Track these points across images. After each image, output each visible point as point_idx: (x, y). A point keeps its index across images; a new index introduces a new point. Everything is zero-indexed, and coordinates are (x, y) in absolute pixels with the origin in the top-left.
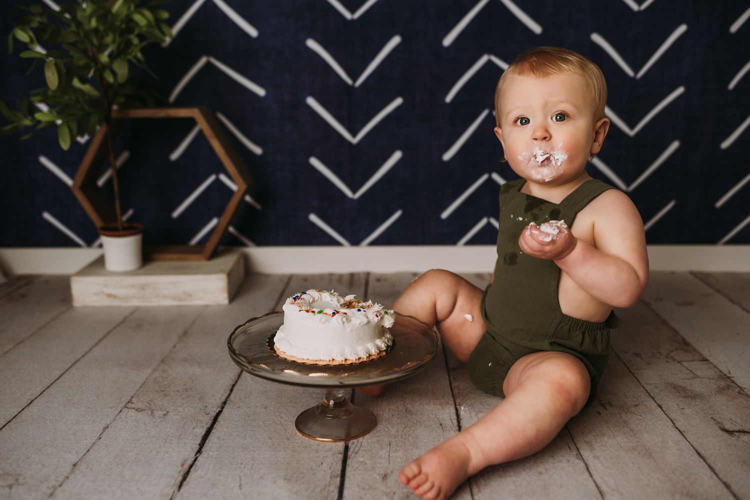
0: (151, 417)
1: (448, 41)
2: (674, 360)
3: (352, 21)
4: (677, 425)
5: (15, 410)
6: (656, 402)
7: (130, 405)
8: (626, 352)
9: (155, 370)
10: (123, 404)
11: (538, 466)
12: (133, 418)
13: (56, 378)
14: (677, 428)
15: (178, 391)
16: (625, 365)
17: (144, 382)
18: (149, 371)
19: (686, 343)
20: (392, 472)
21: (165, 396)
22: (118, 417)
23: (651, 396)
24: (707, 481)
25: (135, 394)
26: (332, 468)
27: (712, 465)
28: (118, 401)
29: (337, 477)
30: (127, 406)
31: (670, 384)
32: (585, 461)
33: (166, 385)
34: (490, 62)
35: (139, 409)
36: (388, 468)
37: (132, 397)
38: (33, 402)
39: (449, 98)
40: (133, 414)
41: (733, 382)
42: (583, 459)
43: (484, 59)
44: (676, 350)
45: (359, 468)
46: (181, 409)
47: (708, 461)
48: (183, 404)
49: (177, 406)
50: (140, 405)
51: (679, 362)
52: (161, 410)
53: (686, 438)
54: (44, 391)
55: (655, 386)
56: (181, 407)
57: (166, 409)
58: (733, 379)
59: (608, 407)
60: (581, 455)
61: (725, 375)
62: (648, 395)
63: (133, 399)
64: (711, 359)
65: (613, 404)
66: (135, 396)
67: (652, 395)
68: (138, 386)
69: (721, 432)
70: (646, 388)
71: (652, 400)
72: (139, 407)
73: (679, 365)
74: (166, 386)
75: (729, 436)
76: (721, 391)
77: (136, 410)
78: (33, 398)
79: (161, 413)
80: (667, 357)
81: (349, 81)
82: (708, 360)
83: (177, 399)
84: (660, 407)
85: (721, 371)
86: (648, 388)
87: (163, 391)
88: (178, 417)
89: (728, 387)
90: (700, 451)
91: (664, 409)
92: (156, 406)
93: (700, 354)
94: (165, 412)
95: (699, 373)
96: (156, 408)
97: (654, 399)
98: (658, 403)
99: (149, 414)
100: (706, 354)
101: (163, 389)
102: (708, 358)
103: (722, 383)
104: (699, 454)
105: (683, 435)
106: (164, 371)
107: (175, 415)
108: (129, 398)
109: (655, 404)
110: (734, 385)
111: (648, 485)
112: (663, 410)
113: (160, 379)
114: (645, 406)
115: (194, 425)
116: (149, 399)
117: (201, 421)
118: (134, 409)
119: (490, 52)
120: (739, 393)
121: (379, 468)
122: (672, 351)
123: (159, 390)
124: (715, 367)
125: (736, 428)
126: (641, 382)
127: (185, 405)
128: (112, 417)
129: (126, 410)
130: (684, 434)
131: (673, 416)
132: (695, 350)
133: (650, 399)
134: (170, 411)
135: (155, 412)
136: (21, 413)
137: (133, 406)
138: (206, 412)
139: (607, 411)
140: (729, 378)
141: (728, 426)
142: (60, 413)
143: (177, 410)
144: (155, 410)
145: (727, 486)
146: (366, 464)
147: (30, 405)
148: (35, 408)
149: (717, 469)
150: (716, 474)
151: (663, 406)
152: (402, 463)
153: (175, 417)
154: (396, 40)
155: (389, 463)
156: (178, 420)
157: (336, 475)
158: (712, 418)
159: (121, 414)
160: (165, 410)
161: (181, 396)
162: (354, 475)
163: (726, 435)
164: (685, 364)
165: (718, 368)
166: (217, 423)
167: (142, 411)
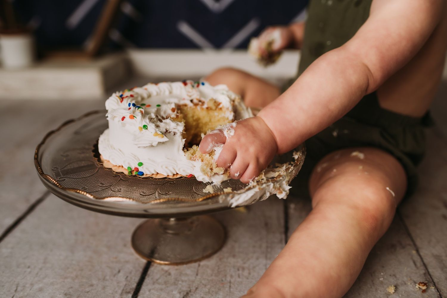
11: (376, 290)
20: (197, 288)
26: (129, 278)
29: (129, 292)
32: (437, 285)
36: (193, 282)
42: (433, 281)
45: (160, 281)
60: (430, 275)
121: (183, 281)
146: (170, 274)
152: (212, 275)
155: (197, 275)
157: (128, 290)
162: (150, 291)
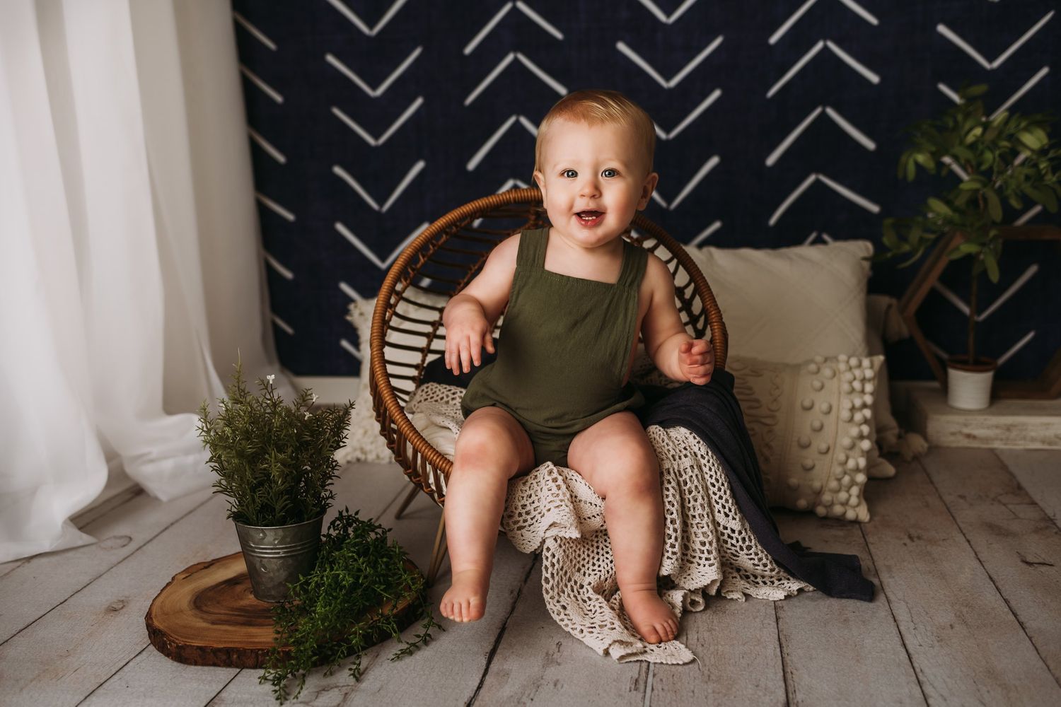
1: (771, 160)
2: (1000, 502)
3: (667, 141)
4: (979, 556)
6: (965, 537)
8: (950, 494)
14: (979, 559)
16: (946, 505)
19: (1020, 487)
23: (963, 533)
24: (990, 597)
27: (1000, 587)
34: (817, 182)
39: (773, 221)
41: (1055, 524)
43: (812, 178)
44: (1007, 493)
47: (997, 584)
51: (1004, 505)
53: (983, 566)
58: (1055, 521)
59: (915, 539)
61: (1049, 517)
62: (959, 531)
64: (1041, 504)
65: (922, 537)
67: (964, 531)
69: (1021, 564)
73: (1003, 507)
75: (1028, 567)
76: (1037, 531)
80: (993, 500)
81: (664, 204)
82: (1036, 504)
84: (968, 541)
85: (1046, 514)
86: (962, 526)
89: (1047, 528)
90: (995, 577)
91: (972, 543)
93: (1030, 498)
95: (1021, 515)
98: (968, 538)
100: (1037, 498)
102: (1038, 502)
103: (1042, 525)
104: (991, 578)
105: (982, 564)
109: (964, 539)
110: (1054, 526)
111: (933, 598)
112: (970, 545)
114: (954, 540)
119: (817, 171)
120: (1056, 533)
122: (1001, 495)
124: (1042, 510)
125: (1037, 561)
126: (958, 520)
130: (984, 563)
131: (978, 549)
132: (1027, 494)
133: (962, 535)
139: (914, 544)
140: (1052, 520)
141: (1030, 559)
145: (1006, 601)
149: (1003, 590)
150: (1000, 593)
151: (971, 541)
154: (714, 161)
158: (1017, 552)
163: (1024, 566)
164: (1010, 506)
165: (1044, 511)
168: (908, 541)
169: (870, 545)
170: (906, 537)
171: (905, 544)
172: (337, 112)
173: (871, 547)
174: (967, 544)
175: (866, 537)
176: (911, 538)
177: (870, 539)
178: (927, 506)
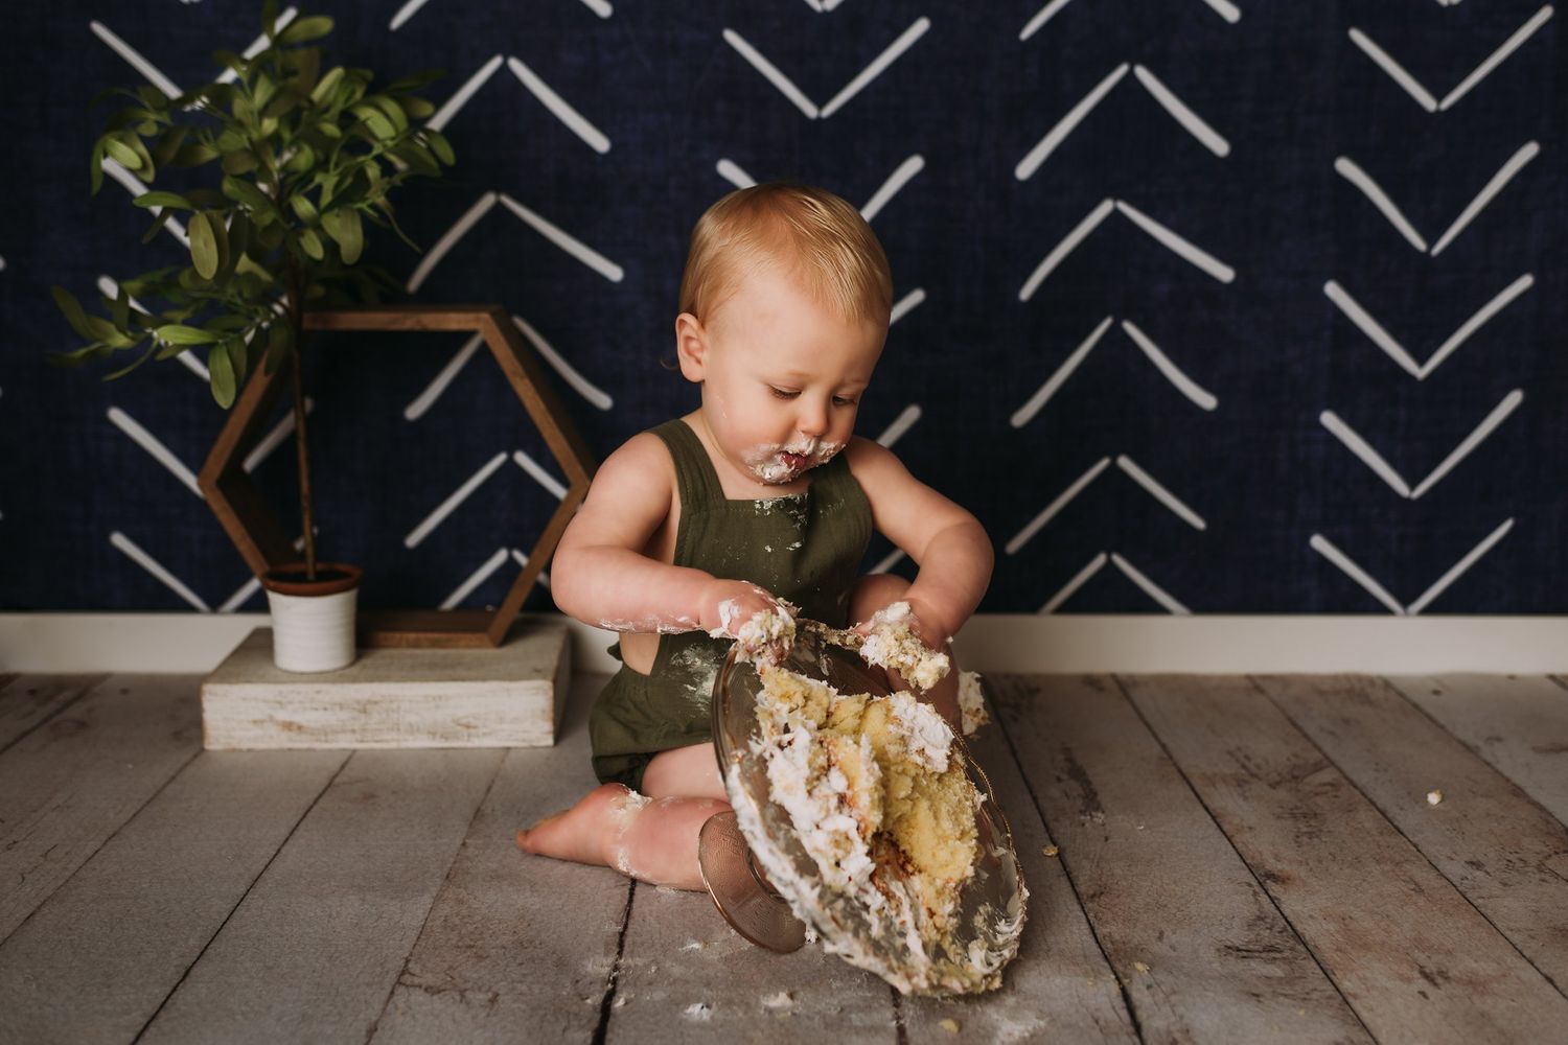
0: (463, 1006)
3: (818, 122)
5: (157, 991)
6: (1538, 970)
7: (407, 979)
9: (438, 899)
10: (392, 977)
12: (424, 1008)
13: (225, 918)
15: (504, 947)
16: (1453, 885)
17: (423, 926)
18: (427, 900)
21: (480, 958)
22: (391, 1006)
23: (1524, 956)
25: (411, 955)
28: (378, 970)
30: (402, 980)
31: (1561, 931)
33: (472, 933)
35: (431, 988)
37: (407, 961)
38: (192, 973)
39: (1027, 292)
40: (421, 998)
46: (524, 988)
48: (524, 975)
49: (513, 982)
50: (429, 979)
52: (480, 989)
54: (206, 948)
55: (1529, 936)
56: (521, 982)
57: (490, 988)
59: (1440, 980)
62: (1517, 953)
63: (410, 966)
65: (1450, 974)
66: (413, 958)
67: (1525, 953)
68: (413, 935)
70: (1512, 939)
71: (1529, 965)
72: (432, 984)
74: (473, 937)
77: (426, 990)
78: (188, 963)
79: (483, 997)
83: (507, 966)
84: (1550, 980)
86: (1516, 938)
87: (470, 947)
88: (524, 1007)
92: (466, 982)
94: (490, 995)
96: (469, 985)
97: (1532, 964)
98: (1545, 971)
99: (458, 998)
101: (472, 943)
106: (460, 902)
107: (515, 1001)
108: (402, 962)
109: (1539, 975)
112: (1556, 987)
113: (457, 920)
114: (1518, 978)
115: (564, 1024)
116: (446, 966)
117: (576, 1015)
118: (420, 986)
123: (460, 944)
126: (1501, 926)
127: (530, 979)
128: (378, 1007)
129: (402, 989)
133: (1524, 963)
134: (500, 992)
135: (469, 995)
136: (172, 997)
137: (416, 981)
138: (580, 995)
139: (1442, 992)
142: (260, 997)
143: (513, 989)
144: (466, 990)
147: (188, 980)
148: (200, 985)
151: (1556, 980)
153: (515, 1006)
154: (914, 165)
156: (524, 1011)
159: (395, 998)
160: (488, 990)
161: (515, 959)
166: (612, 1019)
167: (439, 992)
168: (1423, 984)
169: (1351, 1000)
170: (1416, 974)
171: (1423, 994)
172: (99, 29)
173: (1356, 1004)
174: (1549, 988)
175: (1333, 977)
176: (1427, 976)
177: (1347, 985)
178: (1419, 890)
